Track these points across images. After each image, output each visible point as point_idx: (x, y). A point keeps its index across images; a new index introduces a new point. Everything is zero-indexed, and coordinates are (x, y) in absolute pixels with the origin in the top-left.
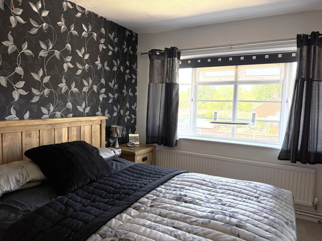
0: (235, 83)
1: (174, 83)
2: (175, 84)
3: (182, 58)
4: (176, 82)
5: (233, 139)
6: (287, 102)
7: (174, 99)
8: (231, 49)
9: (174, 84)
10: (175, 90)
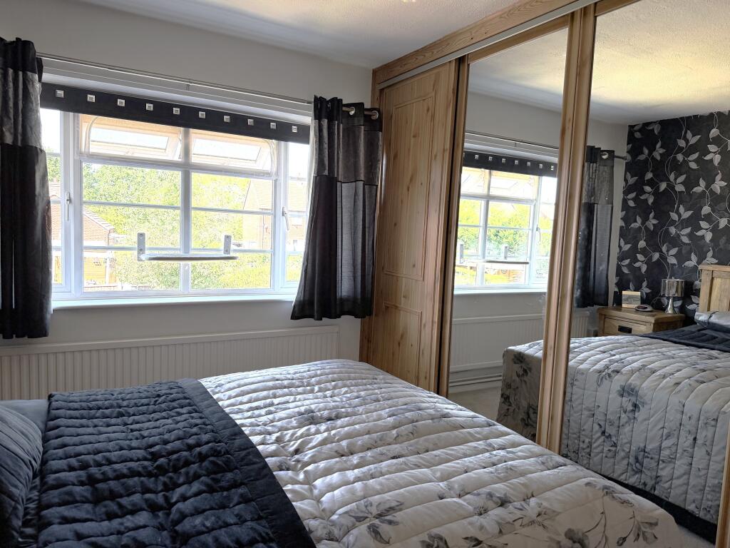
0: (186, 167)
1: (36, 148)
2: (39, 151)
3: (47, 77)
4: (41, 146)
5: (186, 293)
6: (283, 215)
7: (40, 195)
8: (188, 90)
9: (37, 152)
10: (39, 170)
